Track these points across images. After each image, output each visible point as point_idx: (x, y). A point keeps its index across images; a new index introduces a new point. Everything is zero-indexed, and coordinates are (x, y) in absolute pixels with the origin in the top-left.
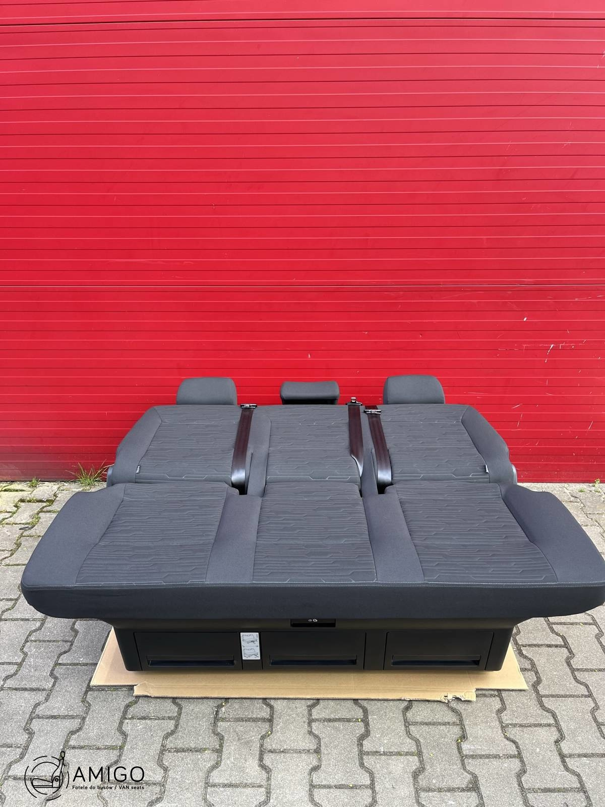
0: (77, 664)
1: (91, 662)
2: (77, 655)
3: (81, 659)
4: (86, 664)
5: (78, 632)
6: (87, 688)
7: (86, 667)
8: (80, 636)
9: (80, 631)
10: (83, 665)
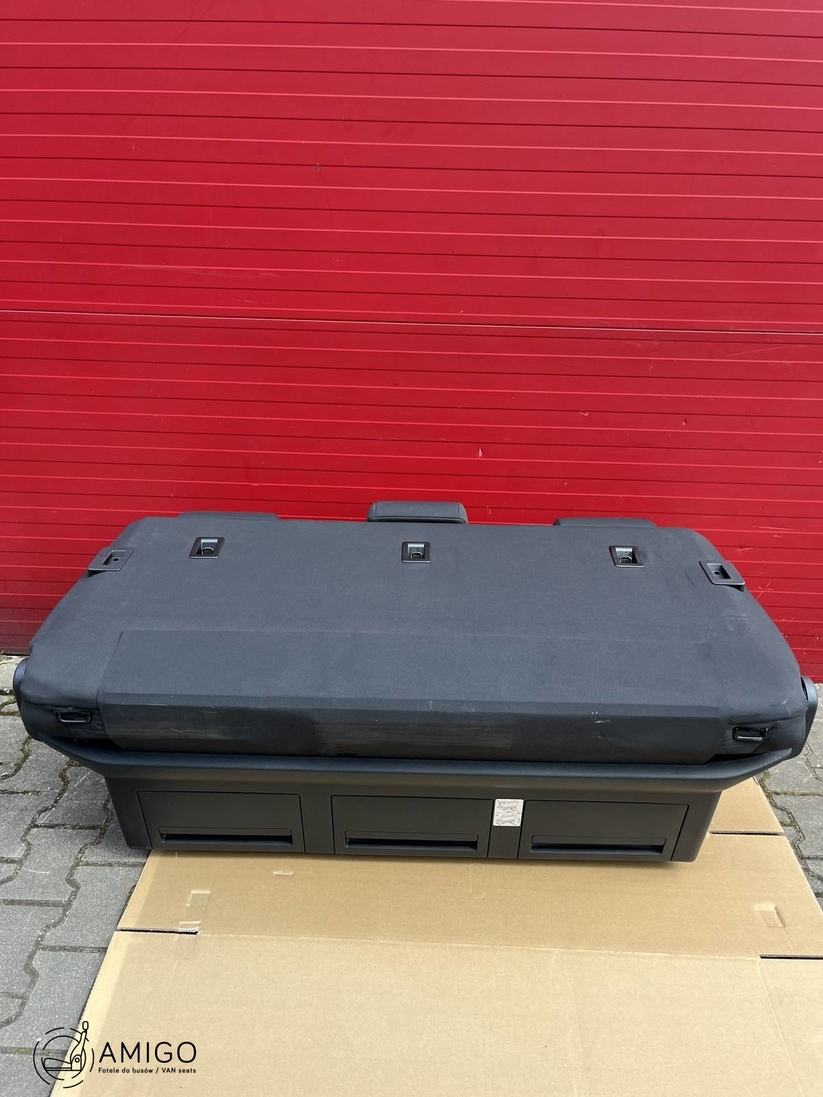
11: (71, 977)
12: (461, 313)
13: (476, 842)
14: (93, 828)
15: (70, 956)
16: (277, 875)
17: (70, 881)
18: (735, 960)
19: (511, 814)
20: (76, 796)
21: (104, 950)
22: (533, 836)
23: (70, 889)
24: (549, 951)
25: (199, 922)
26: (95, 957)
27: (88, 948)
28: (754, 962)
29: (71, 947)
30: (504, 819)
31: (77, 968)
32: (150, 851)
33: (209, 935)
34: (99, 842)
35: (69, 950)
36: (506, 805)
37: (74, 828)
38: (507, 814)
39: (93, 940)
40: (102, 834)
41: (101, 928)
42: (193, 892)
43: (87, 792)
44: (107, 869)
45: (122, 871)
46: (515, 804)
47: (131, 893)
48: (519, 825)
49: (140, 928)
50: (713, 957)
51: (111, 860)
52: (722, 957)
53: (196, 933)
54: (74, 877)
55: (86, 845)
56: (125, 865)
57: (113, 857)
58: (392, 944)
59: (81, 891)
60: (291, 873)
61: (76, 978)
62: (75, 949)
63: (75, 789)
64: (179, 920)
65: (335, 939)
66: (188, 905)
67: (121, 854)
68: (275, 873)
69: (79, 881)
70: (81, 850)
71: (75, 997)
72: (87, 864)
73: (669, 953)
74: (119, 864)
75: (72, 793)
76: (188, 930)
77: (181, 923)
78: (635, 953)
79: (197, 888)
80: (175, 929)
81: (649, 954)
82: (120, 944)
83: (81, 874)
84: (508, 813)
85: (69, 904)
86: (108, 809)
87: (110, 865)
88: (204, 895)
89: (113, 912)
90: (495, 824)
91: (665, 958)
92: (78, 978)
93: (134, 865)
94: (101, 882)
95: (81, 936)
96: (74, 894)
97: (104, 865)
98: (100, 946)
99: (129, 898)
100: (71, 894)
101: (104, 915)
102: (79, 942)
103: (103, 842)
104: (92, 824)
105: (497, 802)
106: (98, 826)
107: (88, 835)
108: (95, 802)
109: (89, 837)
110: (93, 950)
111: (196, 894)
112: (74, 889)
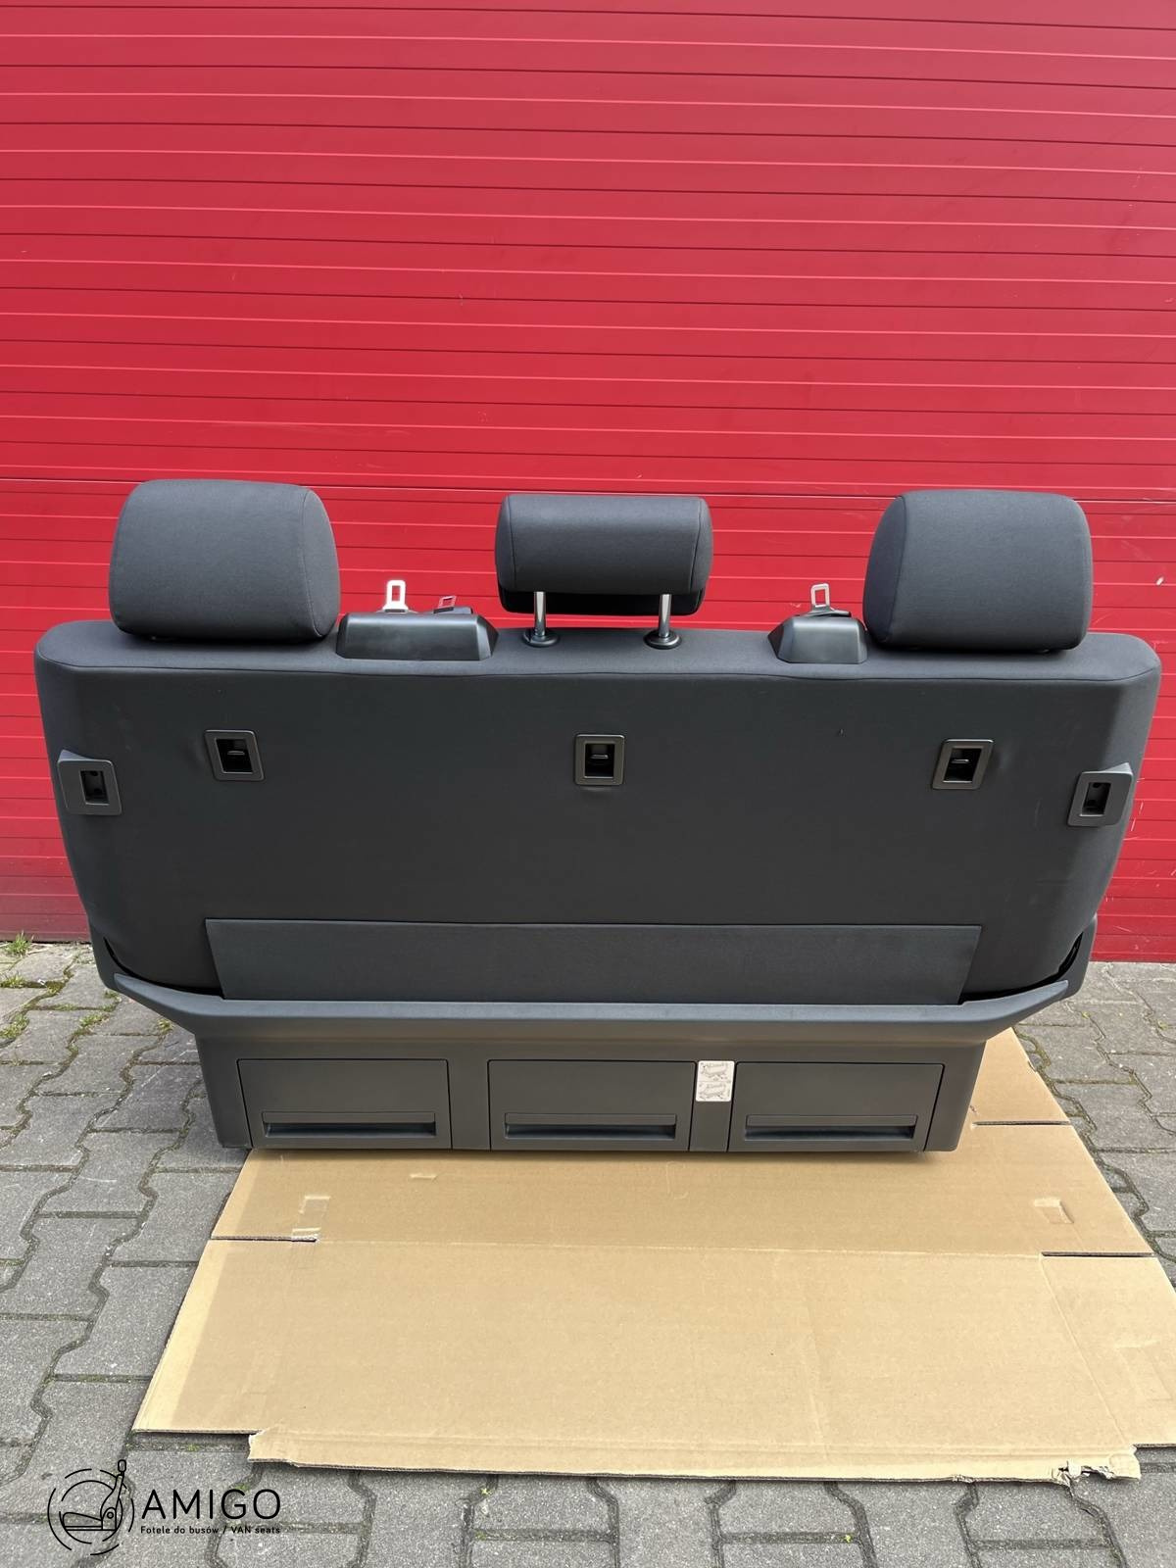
0: (101, 1379)
1: (138, 1373)
2: (103, 1355)
3: (113, 1366)
4: (124, 1380)
5: (108, 1295)
6: (126, 1442)
7: (124, 1386)
8: (111, 1305)
9: (114, 1292)
10: (118, 1382)
11: (153, 1295)
12: (639, 479)
13: (674, 1126)
14: (170, 1131)
15: (149, 1272)
16: (415, 1179)
17: (144, 1189)
18: (1010, 1259)
19: (718, 1083)
20: (144, 1097)
21: (195, 1264)
22: (747, 1117)
23: (144, 1198)
24: (771, 1252)
25: (317, 1229)
26: (183, 1272)
27: (172, 1262)
28: (1036, 1260)
29: (150, 1262)
30: (710, 1091)
31: (159, 1285)
32: (249, 1150)
33: (332, 1242)
34: (179, 1147)
35: (147, 1266)
36: (712, 1070)
37: (144, 1131)
38: (714, 1084)
39: (178, 1252)
40: (182, 1138)
41: (189, 1241)
42: (307, 1198)
43: (159, 1092)
44: (192, 1176)
45: (212, 1178)
46: (723, 1068)
47: (225, 1201)
48: (729, 1099)
49: (241, 1235)
50: (981, 1255)
51: (197, 1166)
52: (993, 1255)
53: (314, 1241)
54: (150, 1185)
55: (161, 1150)
56: (215, 1170)
57: (198, 1162)
58: (569, 1249)
59: (159, 1199)
60: (433, 1176)
61: (158, 1295)
62: (155, 1264)
63: (142, 1090)
64: (292, 1227)
65: (495, 1244)
66: (301, 1212)
67: (209, 1159)
68: (413, 1176)
69: (156, 1189)
70: (156, 1155)
71: (159, 1317)
72: (166, 1171)
73: (925, 1251)
74: (207, 1170)
75: (139, 1094)
76: (304, 1237)
77: (294, 1230)
78: (882, 1253)
79: (312, 1192)
80: (286, 1236)
81: (899, 1253)
82: (214, 1257)
83: (156, 1182)
84: (715, 1081)
85: (144, 1215)
86: (188, 1111)
87: (196, 1171)
88: (321, 1201)
89: (202, 1222)
90: (698, 1099)
91: (920, 1257)
92: (162, 1296)
93: (226, 1171)
94: (185, 1189)
95: (163, 1249)
96: (151, 1204)
97: (187, 1172)
98: (189, 1259)
99: (223, 1207)
100: (146, 1205)
101: (191, 1226)
102: (161, 1256)
103: (185, 1147)
104: (168, 1127)
105: (702, 1064)
106: (176, 1130)
107: (164, 1139)
108: (170, 1103)
109: (166, 1141)
110: (180, 1264)
111: (309, 1201)
112: (151, 1198)
